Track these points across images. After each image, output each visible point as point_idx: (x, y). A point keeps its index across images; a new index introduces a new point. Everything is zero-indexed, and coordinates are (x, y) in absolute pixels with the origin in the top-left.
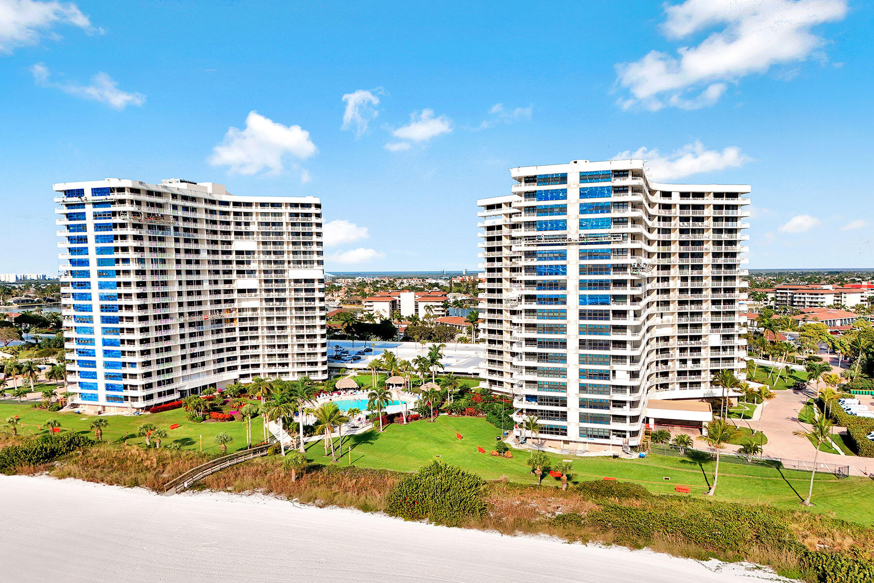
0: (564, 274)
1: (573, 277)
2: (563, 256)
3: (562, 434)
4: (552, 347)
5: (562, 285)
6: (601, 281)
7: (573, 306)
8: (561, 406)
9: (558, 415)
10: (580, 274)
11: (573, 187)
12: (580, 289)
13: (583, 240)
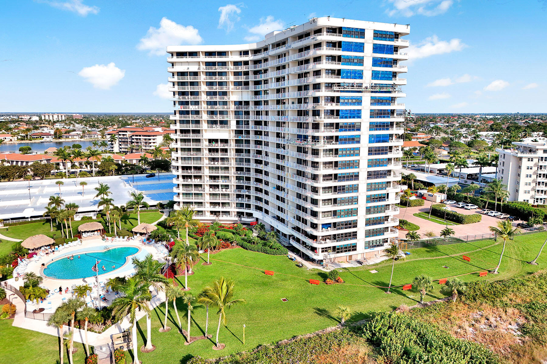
0: (359, 117)
1: (365, 120)
2: (359, 101)
3: (353, 250)
4: (348, 180)
5: (357, 126)
6: (384, 123)
7: (364, 145)
8: (353, 227)
9: (350, 236)
10: (371, 117)
11: (369, 41)
12: (370, 130)
13: (374, 89)
